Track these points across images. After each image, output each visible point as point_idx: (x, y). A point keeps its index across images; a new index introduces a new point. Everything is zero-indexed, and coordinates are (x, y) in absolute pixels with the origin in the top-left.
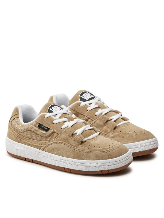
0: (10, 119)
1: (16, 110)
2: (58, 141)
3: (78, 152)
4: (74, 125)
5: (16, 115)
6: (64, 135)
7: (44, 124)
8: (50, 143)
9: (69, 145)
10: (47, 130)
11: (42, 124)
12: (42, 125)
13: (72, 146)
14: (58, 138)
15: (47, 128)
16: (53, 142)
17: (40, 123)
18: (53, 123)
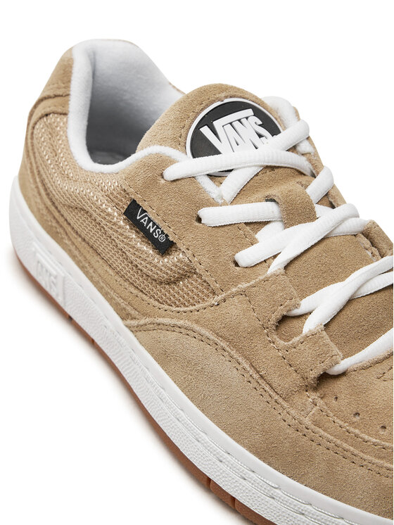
0: (35, 106)
1: (64, 71)
2: (203, 331)
3: (290, 431)
4: (304, 258)
5: (56, 96)
6: (235, 310)
7: (153, 210)
8: (166, 321)
9: (252, 372)
10: (165, 247)
11: (145, 205)
12: (144, 211)
13: (267, 388)
14: (208, 314)
15: (162, 239)
16: (180, 322)
17: (134, 202)
18: (199, 220)
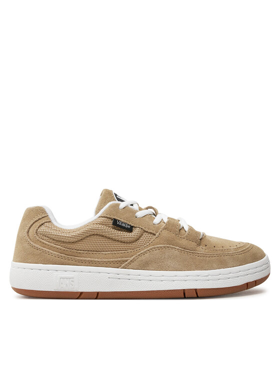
2: (158, 246)
5: (42, 218)
8: (142, 252)
9: (181, 249)
11: (119, 219)
12: (119, 221)
14: (156, 241)
15: (129, 227)
16: (148, 249)
17: (114, 219)
18: (136, 217)
